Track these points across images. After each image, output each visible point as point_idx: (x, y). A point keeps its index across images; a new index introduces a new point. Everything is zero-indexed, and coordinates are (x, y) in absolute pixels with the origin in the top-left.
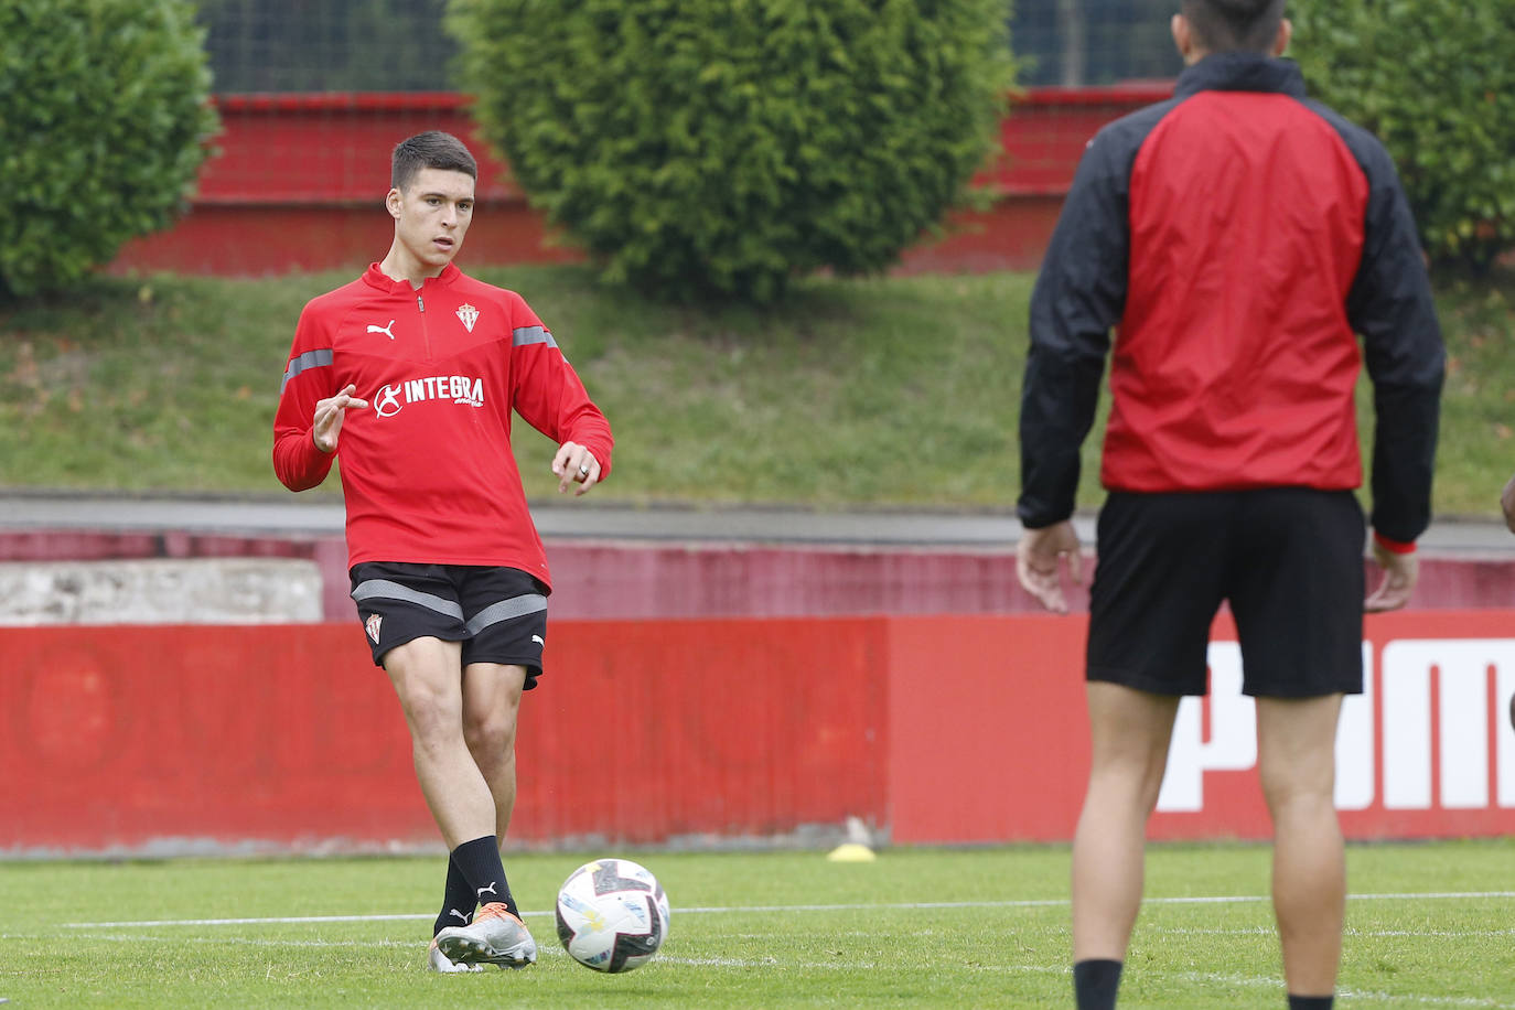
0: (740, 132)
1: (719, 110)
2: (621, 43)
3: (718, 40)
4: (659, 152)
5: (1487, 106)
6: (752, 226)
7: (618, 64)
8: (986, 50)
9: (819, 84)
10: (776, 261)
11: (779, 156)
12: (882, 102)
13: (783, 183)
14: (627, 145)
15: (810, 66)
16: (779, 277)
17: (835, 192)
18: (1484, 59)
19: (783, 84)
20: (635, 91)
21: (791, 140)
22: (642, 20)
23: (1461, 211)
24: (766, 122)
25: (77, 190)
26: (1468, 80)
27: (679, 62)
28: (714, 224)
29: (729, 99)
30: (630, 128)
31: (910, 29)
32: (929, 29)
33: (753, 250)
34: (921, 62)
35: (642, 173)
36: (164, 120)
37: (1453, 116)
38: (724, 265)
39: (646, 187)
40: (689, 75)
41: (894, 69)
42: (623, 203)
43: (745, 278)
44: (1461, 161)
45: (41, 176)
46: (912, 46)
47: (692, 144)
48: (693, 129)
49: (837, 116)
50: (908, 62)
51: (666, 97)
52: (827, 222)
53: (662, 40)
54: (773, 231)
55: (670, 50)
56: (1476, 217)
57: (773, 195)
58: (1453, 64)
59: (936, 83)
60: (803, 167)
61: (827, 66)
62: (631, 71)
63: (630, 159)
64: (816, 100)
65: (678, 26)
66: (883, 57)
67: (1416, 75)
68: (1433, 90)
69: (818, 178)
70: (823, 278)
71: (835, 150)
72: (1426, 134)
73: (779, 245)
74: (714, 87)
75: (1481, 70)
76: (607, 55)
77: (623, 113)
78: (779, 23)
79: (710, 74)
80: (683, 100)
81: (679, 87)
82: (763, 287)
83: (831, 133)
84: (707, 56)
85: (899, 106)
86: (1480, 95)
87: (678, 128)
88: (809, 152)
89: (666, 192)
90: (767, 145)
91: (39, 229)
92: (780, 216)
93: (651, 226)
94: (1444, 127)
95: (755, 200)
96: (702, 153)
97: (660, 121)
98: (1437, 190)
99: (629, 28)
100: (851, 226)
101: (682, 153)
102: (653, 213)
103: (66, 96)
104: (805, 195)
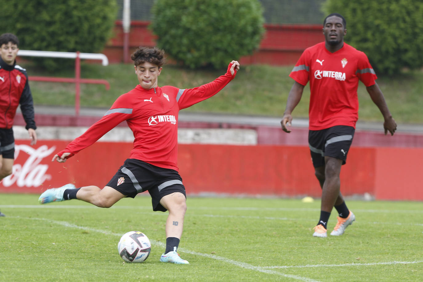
0: (384, 36)
1: (379, 31)
6: (386, 57)
7: (357, 19)
9: (402, 26)
12: (417, 30)
15: (400, 21)
17: (406, 51)
19: (394, 25)
20: (360, 27)
21: (395, 38)
22: (362, 9)
25: (229, 45)
29: (381, 29)
33: (387, 63)
36: (250, 29)
40: (372, 23)
41: (421, 22)
43: (386, 70)
45: (221, 42)
47: (372, 39)
48: (373, 35)
49: (406, 33)
51: (367, 27)
52: (405, 57)
54: (392, 59)
57: (391, 51)
60: (399, 45)
61: (404, 21)
62: (359, 21)
64: (402, 29)
65: (370, 12)
66: (418, 19)
69: (402, 47)
70: (405, 71)
71: (407, 41)
73: (394, 63)
74: (378, 26)
76: (354, 17)
78: (393, 11)
79: (377, 22)
80: (370, 28)
81: (370, 25)
82: (391, 72)
83: (405, 37)
84: (376, 18)
85: (421, 31)
87: (369, 35)
88: (400, 41)
90: (390, 40)
91: (220, 54)
92: (393, 55)
95: (387, 52)
96: (374, 41)
97: (365, 33)
99: (359, 11)
100: (410, 59)
101: (370, 41)
103: (227, 23)
104: (399, 51)
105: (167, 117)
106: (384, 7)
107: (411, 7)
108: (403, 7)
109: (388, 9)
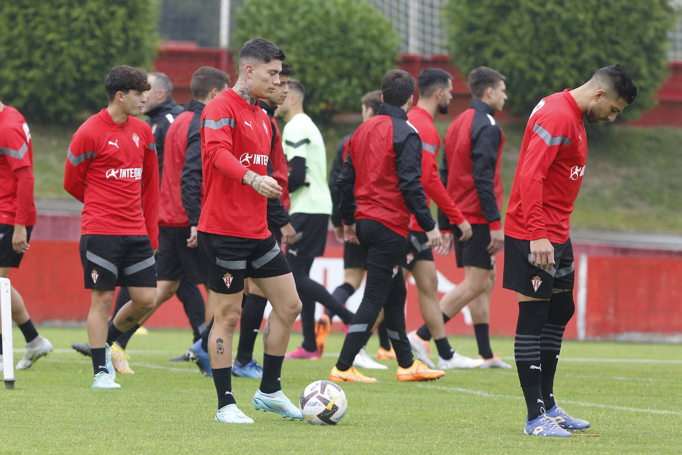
0: (60, 59)
1: (52, 51)
2: (17, 24)
3: (52, 24)
4: (29, 66)
5: (333, 61)
6: (62, 94)
7: (15, 32)
8: (151, 32)
9: (91, 43)
10: (70, 108)
11: (74, 69)
12: (113, 51)
13: (75, 80)
14: (17, 62)
15: (87, 36)
16: (70, 114)
17: (94, 83)
18: (332, 43)
19: (77, 42)
20: (22, 44)
21: (79, 63)
22: (25, 16)
23: (321, 99)
24: (70, 55)
26: (327, 52)
27: (39, 32)
28: (48, 93)
29: (56, 47)
30: (19, 56)
31: (124, 24)
32: (131, 24)
33: (62, 103)
34: (127, 36)
35: (22, 73)
37: (321, 64)
38: (51, 109)
39: (24, 79)
40: (42, 38)
41: (118, 38)
42: (15, 84)
43: (58, 114)
44: (322, 81)
46: (125, 30)
47: (41, 63)
48: (43, 57)
49: (96, 55)
50: (122, 36)
51: (33, 45)
52: (91, 94)
53: (32, 24)
54: (71, 97)
55: (35, 28)
56: (327, 102)
57: (71, 83)
58: (321, 45)
59: (132, 44)
60: (83, 73)
61: (93, 36)
62: (20, 35)
63: (18, 68)
64: (88, 49)
65: (38, 19)
66: (114, 33)
67: (307, 48)
68: (313, 54)
69: (88, 78)
71: (95, 68)
72: (310, 70)
73: (73, 102)
74: (51, 43)
75: (331, 48)
76: (11, 29)
77: (16, 51)
78: (76, 19)
79: (51, 36)
80: (39, 47)
81: (38, 42)
82: (65, 118)
83: (93, 61)
84: (48, 30)
85: (119, 52)
86: (330, 56)
87: (37, 56)
88: (86, 68)
89: (31, 81)
90: (70, 65)
92: (74, 91)
93: (25, 93)
94: (317, 68)
95: (64, 85)
96: (45, 67)
97: (30, 54)
98: (313, 91)
99: (20, 19)
100: (99, 96)
101: (37, 66)
102: (26, 88)
104: (83, 84)
105: (131, 171)
106: (62, 11)
107: (103, 13)
108: (92, 13)
109: (68, 15)
